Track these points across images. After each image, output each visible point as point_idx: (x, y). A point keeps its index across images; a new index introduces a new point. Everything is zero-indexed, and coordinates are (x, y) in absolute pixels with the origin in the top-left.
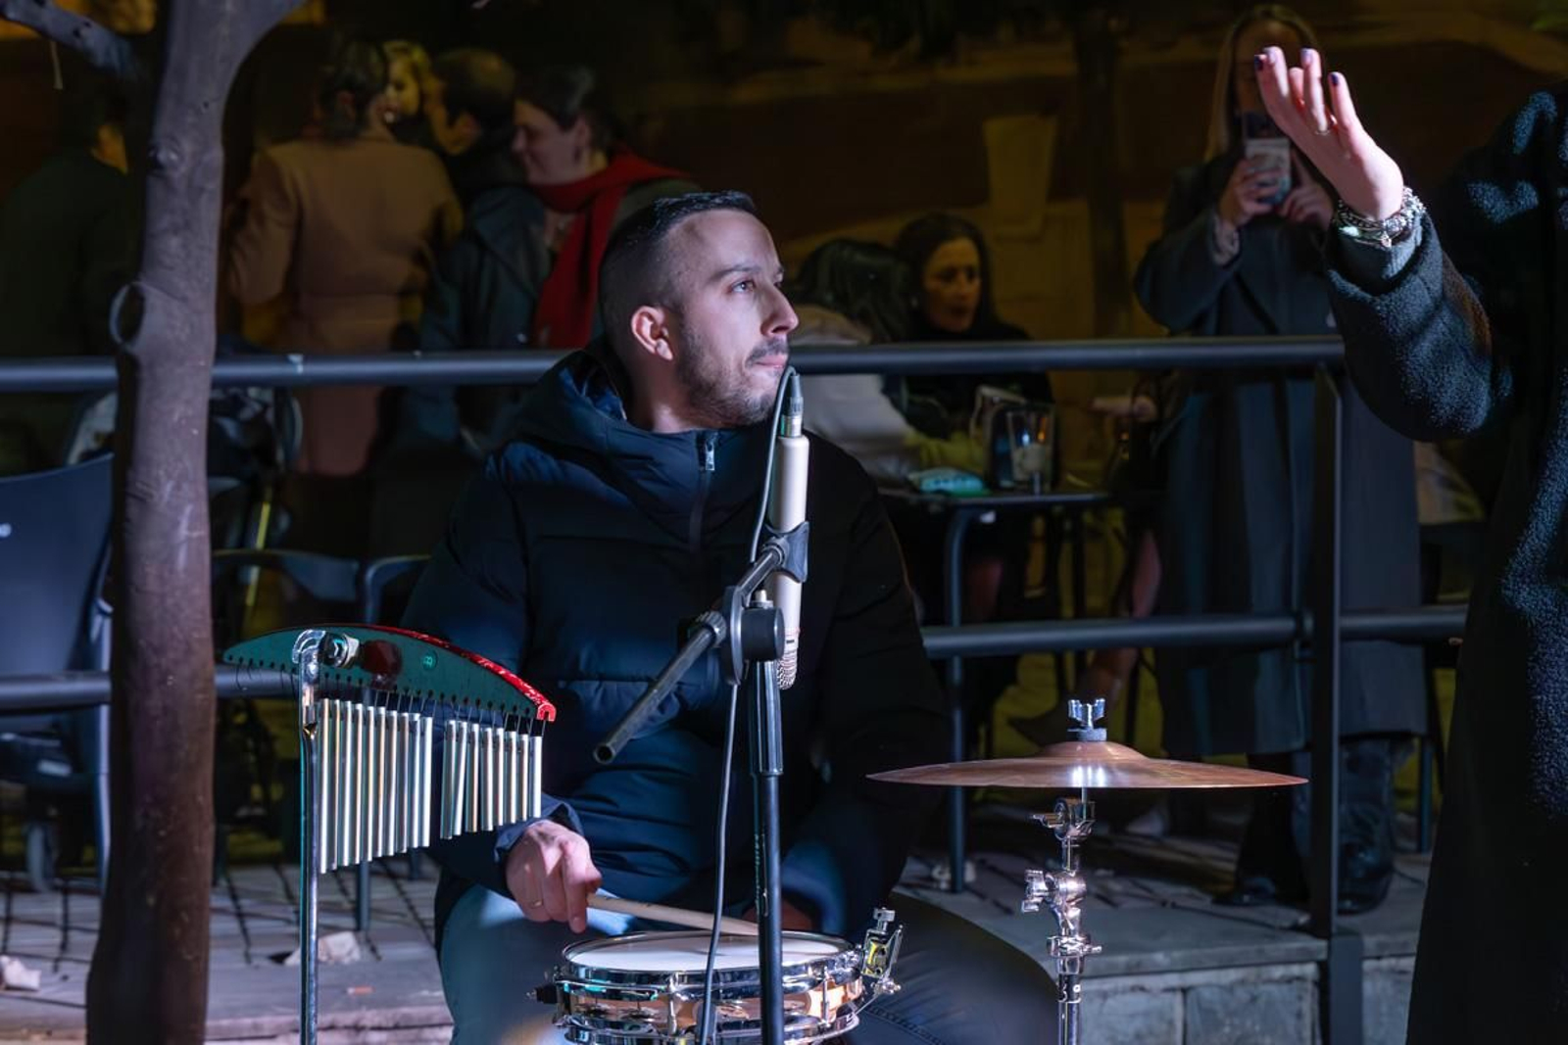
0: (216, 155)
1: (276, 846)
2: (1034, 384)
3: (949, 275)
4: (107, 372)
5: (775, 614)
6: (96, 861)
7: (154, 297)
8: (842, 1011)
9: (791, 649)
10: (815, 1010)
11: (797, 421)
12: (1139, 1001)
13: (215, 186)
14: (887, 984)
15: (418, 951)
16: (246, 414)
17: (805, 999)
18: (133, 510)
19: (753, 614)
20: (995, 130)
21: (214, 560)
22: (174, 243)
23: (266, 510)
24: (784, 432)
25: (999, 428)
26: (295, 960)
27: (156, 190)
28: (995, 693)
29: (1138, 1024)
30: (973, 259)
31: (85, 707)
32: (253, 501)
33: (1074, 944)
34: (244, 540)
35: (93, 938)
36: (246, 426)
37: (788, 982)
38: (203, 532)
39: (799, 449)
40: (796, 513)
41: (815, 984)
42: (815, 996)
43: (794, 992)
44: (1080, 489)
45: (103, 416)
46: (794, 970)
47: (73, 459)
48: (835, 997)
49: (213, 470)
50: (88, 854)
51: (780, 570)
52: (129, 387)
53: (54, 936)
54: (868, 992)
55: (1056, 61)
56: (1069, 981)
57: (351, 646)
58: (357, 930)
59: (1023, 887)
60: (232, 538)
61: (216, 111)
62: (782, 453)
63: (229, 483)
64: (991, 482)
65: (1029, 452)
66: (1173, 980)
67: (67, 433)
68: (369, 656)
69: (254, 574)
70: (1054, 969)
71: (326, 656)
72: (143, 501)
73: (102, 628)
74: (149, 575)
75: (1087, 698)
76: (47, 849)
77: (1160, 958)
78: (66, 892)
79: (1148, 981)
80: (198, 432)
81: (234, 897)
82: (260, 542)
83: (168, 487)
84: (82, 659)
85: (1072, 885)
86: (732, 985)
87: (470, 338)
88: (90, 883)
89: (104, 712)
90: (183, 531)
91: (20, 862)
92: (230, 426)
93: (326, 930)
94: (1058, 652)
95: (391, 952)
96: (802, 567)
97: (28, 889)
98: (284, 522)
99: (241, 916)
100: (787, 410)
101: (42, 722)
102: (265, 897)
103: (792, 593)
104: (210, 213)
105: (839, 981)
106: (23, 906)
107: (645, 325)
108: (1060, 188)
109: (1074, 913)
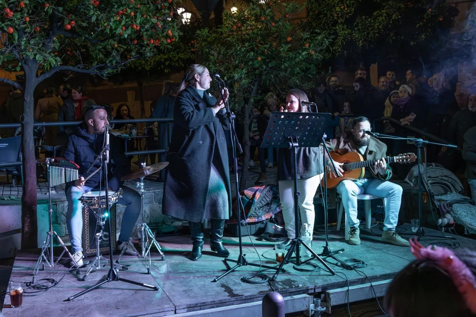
0: (33, 99)
1: (45, 180)
2: (135, 124)
3: (123, 110)
4: (20, 125)
5: (106, 155)
6: (22, 183)
7: (25, 116)
8: (116, 200)
9: (108, 158)
10: (112, 200)
11: (108, 132)
12: (149, 193)
13: (33, 102)
14: (121, 196)
15: (63, 192)
16: (38, 129)
17: (111, 199)
18: (24, 142)
19: (103, 155)
20: (128, 93)
21: (35, 147)
22: (28, 110)
23: (41, 140)
24: (106, 133)
25: (131, 129)
26: (48, 194)
27: (25, 103)
28: (131, 159)
29: (149, 196)
30: (127, 109)
31: (19, 165)
32: (39, 139)
33: (143, 191)
34: (38, 144)
35: (22, 192)
36: (38, 130)
37: (109, 197)
38: (33, 144)
39: (108, 135)
40: (108, 143)
41: (112, 197)
42: (112, 198)
43: (110, 198)
44: (140, 136)
45: (20, 129)
46: (110, 196)
47: (16, 135)
48: (115, 198)
49: (34, 136)
50: (20, 182)
51: (106, 149)
52: (23, 126)
53: (17, 192)
54: (118, 198)
55: (135, 85)
56: (142, 195)
57: (53, 160)
58: (55, 190)
59: (136, 185)
60: (37, 144)
61: (32, 93)
62: (106, 136)
63: (36, 137)
64: (130, 135)
65: (134, 131)
66: (153, 191)
67: (15, 132)
68: (55, 161)
69: (40, 148)
70: (140, 193)
71: (50, 161)
72: (25, 141)
73: (21, 156)
74: (27, 150)
75: (143, 163)
76: (15, 182)
77: (151, 189)
78: (18, 187)
79: (150, 191)
80: (32, 132)
81: (39, 187)
82: (40, 144)
83: (28, 139)
84: (18, 160)
85: (142, 184)
86: (102, 198)
87: (65, 120)
88: (21, 186)
89: (22, 166)
90: (31, 144)
91: (12, 183)
92: (36, 130)
93: (52, 190)
94: (138, 155)
95: (59, 192)
96: (109, 149)
97: (13, 187)
98: (43, 141)
99: (40, 189)
100: (106, 131)
101: (14, 167)
102: (44, 186)
103: (108, 152)
104: (32, 106)
105: (115, 196)
106: (12, 189)
107: (90, 121)
108: (136, 99)
109: (143, 187)
